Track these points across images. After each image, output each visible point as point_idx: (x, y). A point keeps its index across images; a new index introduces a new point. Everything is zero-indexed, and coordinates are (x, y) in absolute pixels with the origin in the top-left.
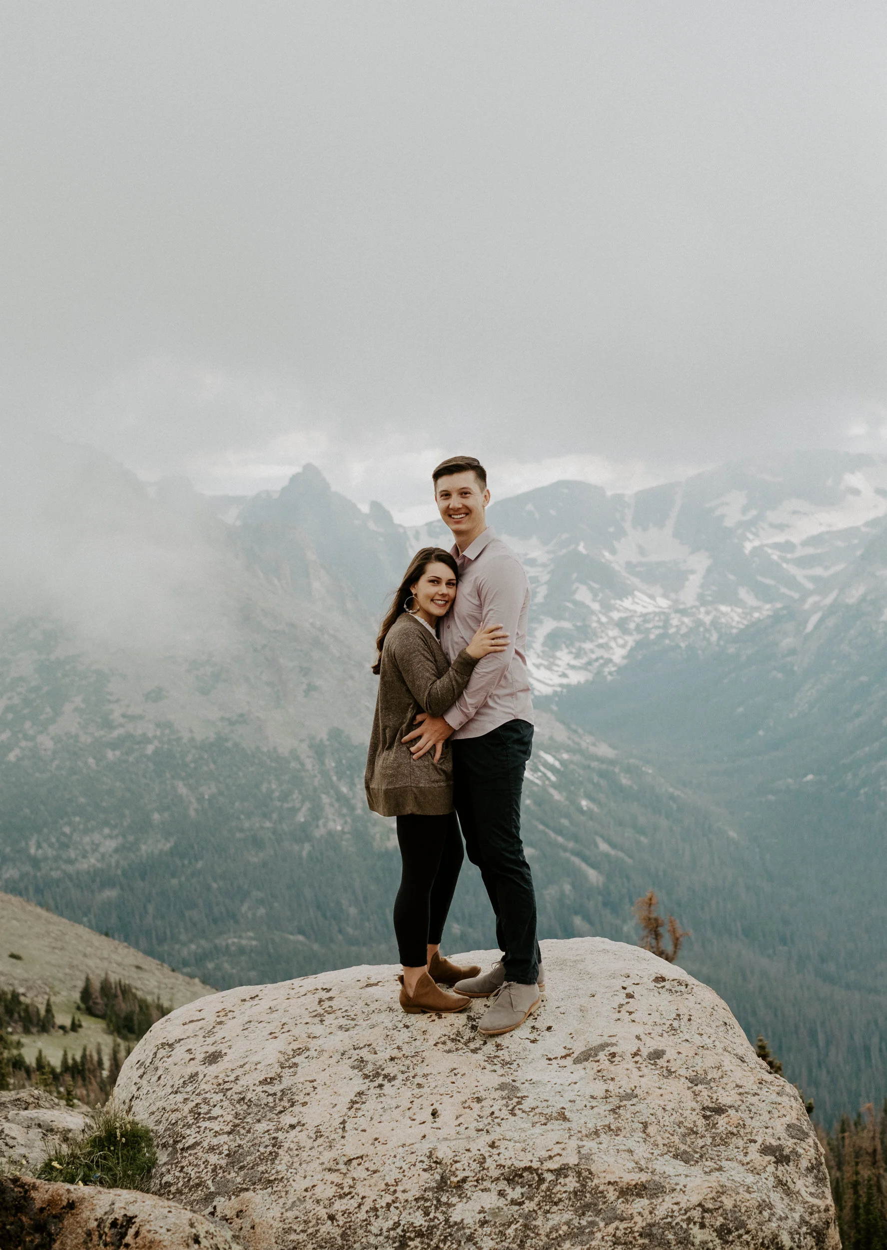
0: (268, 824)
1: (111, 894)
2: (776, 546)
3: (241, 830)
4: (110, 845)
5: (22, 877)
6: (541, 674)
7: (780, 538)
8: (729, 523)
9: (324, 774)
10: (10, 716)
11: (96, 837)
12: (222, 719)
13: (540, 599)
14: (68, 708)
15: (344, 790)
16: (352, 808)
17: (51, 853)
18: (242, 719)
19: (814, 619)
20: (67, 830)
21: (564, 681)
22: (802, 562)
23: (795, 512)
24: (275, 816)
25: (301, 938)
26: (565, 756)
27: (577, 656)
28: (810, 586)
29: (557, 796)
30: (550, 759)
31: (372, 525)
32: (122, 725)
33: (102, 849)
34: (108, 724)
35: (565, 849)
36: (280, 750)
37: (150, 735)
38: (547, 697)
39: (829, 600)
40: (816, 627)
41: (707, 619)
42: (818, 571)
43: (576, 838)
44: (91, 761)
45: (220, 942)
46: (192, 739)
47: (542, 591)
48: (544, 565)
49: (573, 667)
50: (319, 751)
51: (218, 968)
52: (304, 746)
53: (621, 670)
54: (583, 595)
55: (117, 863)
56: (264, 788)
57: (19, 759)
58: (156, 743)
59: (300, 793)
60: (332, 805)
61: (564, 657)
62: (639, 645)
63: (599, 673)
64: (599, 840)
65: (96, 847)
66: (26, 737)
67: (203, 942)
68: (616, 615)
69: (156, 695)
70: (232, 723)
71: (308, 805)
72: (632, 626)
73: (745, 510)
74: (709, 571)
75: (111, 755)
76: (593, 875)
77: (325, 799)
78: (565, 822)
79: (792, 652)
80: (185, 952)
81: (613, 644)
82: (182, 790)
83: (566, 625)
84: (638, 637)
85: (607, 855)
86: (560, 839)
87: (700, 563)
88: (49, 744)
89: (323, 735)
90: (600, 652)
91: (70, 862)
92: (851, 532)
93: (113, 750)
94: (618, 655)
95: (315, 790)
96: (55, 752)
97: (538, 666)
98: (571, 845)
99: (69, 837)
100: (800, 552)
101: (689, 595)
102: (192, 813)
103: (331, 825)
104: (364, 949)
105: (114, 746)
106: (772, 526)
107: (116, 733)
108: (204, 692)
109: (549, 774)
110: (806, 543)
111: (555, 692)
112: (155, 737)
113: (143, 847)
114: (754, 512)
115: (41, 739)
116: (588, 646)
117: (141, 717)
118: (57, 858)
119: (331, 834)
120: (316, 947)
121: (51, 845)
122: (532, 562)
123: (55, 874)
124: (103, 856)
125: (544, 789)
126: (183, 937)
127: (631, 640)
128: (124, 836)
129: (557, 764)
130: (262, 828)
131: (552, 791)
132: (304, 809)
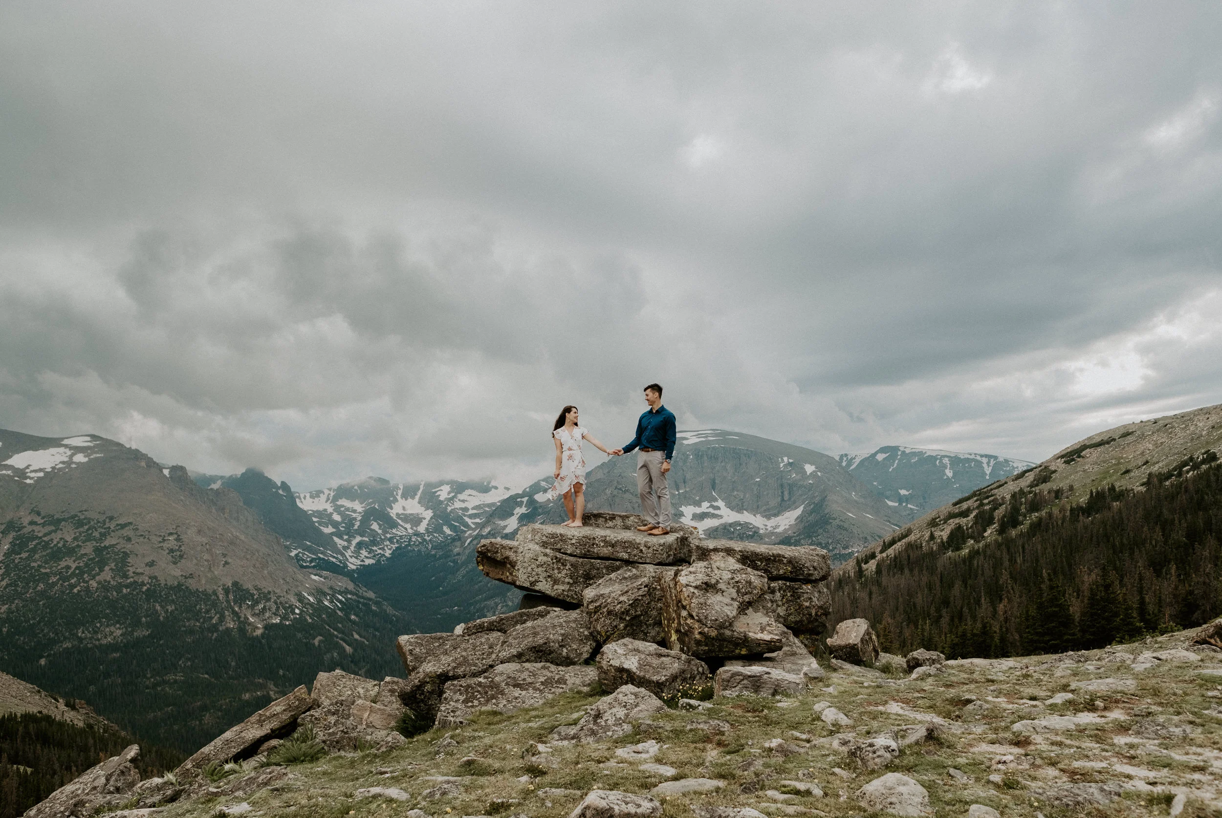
0: (198, 624)
1: (116, 655)
2: (461, 509)
3: (185, 626)
4: (119, 632)
5: (73, 647)
6: (353, 560)
7: (463, 505)
8: (442, 498)
9: (228, 601)
10: (77, 571)
11: (112, 629)
12: (182, 576)
13: (356, 527)
14: (107, 568)
15: (237, 609)
16: (239, 618)
17: (89, 635)
18: (191, 576)
19: (469, 540)
20: (98, 625)
21: (362, 563)
22: (471, 516)
23: (470, 495)
24: (201, 620)
25: (206, 676)
26: (349, 596)
27: (369, 553)
28: (473, 526)
29: (340, 613)
30: (340, 597)
31: (281, 492)
32: (132, 577)
33: (114, 635)
34: (126, 576)
35: (337, 637)
36: (208, 590)
37: (145, 582)
38: (353, 570)
39: (475, 533)
40: (469, 544)
41: (428, 539)
42: (478, 520)
43: (343, 632)
44: (114, 593)
45: (167, 678)
46: (166, 585)
47: (358, 523)
48: (360, 513)
49: (367, 557)
50: (227, 591)
51: (162, 690)
52: (220, 589)
53: (388, 559)
54: (375, 526)
55: (122, 640)
56: (198, 607)
57: (79, 591)
58: (148, 586)
59: (215, 610)
60: (229, 616)
61: (364, 553)
62: (397, 548)
63: (379, 561)
64: (354, 633)
65: (111, 633)
66: (84, 582)
67: (158, 678)
68: (388, 536)
69: (151, 564)
70: (186, 578)
71: (218, 616)
72: (395, 541)
73: (449, 493)
74: (431, 518)
75: (124, 591)
76: (348, 649)
77: (227, 613)
78: (340, 625)
79: (458, 554)
80: (148, 683)
81: (386, 548)
82: (158, 608)
83: (367, 539)
84: (397, 545)
85: (356, 640)
86: (336, 633)
87: (428, 514)
88: (95, 585)
89: (230, 585)
90: (379, 551)
91: (98, 640)
92: (493, 504)
93: (126, 588)
94: (388, 553)
95: (222, 609)
96: (97, 588)
97: (351, 557)
98: (340, 636)
99: (99, 628)
100: (471, 512)
101: (422, 528)
102: (161, 618)
103: (228, 625)
105: (127, 587)
106: (459, 500)
107: (129, 581)
108: (175, 563)
109: (338, 604)
110: (473, 509)
111: (357, 569)
112: (148, 583)
113: (135, 634)
114: (453, 494)
115: (91, 582)
116: (375, 548)
117: (142, 574)
118: (91, 638)
119: (227, 629)
120: (213, 680)
121: (89, 632)
122: (355, 511)
123: (89, 646)
124: (115, 637)
125: (334, 611)
126: (149, 676)
127: (394, 546)
128: (126, 628)
129: (343, 600)
130: (194, 625)
131: (338, 611)
132: (216, 617)
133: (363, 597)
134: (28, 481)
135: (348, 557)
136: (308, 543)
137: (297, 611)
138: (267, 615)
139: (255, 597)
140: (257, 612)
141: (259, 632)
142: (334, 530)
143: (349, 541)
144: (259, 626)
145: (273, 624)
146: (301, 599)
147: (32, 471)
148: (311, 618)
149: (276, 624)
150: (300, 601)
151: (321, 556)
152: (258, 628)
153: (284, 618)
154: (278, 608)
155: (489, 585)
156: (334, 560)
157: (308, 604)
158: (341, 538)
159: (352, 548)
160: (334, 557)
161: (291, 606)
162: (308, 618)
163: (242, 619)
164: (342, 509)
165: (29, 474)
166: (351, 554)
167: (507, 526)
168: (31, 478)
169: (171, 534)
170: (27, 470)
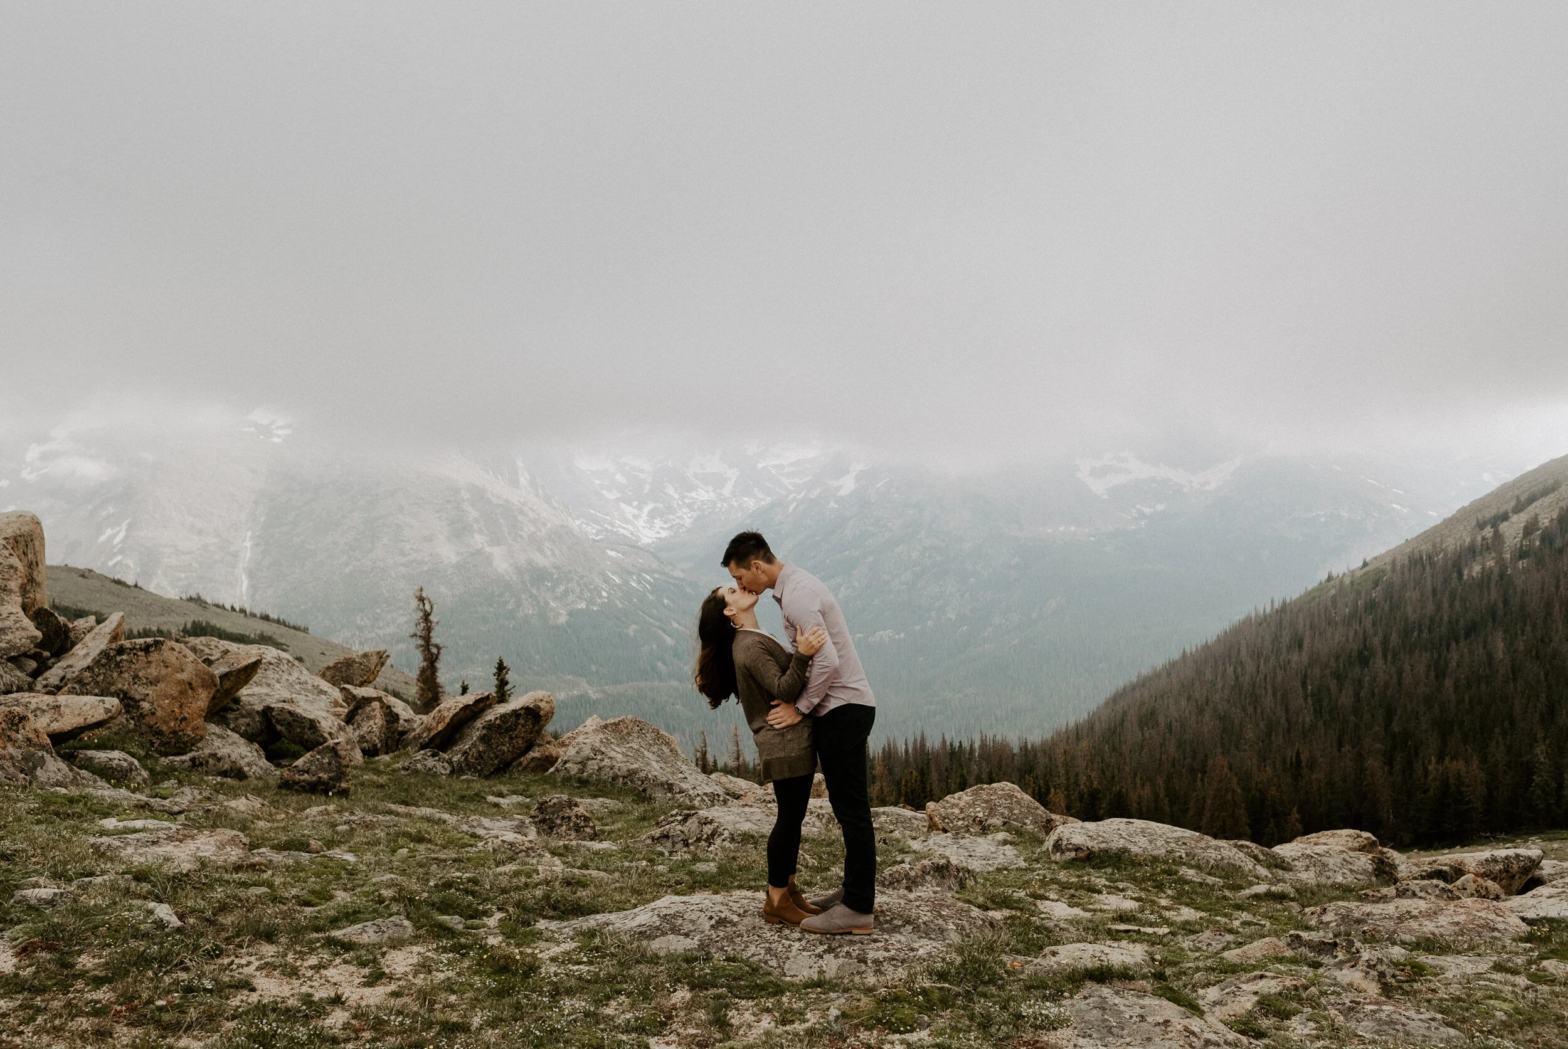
0: (491, 610)
2: (775, 466)
3: (477, 613)
6: (647, 532)
7: (777, 462)
13: (646, 491)
15: (534, 591)
16: (538, 602)
19: (793, 506)
20: (378, 611)
21: (658, 536)
22: (788, 475)
24: (495, 605)
26: (656, 576)
27: (666, 522)
28: (791, 488)
30: (648, 577)
32: (410, 554)
34: (402, 554)
35: (654, 626)
36: (499, 570)
37: (425, 560)
38: (648, 545)
39: (801, 496)
41: (737, 504)
42: (797, 480)
43: (659, 620)
46: (449, 563)
47: (647, 487)
48: (649, 473)
49: (663, 528)
50: (521, 571)
52: (513, 569)
53: (689, 530)
54: (670, 490)
56: (490, 589)
57: (352, 571)
58: (429, 564)
59: (510, 593)
60: (527, 600)
61: (658, 522)
62: (698, 518)
63: (677, 532)
64: (673, 621)
66: (356, 559)
68: (687, 501)
70: (473, 555)
71: (514, 600)
72: (696, 507)
74: (738, 478)
76: (669, 641)
77: (523, 596)
78: (654, 611)
79: (781, 523)
81: (685, 516)
83: (660, 505)
84: (699, 513)
85: (677, 630)
86: (651, 620)
87: (733, 474)
88: (369, 563)
89: (524, 564)
90: (678, 521)
93: (405, 567)
94: (688, 522)
96: (372, 568)
97: (644, 528)
98: (657, 624)
100: (787, 470)
101: (727, 491)
103: (526, 611)
104: (543, 679)
105: (406, 565)
107: (407, 558)
109: (647, 586)
110: (790, 465)
111: (653, 542)
112: (429, 561)
115: (364, 560)
116: (672, 517)
117: (421, 550)
119: (526, 615)
122: (642, 471)
125: (644, 594)
127: (695, 514)
129: (651, 580)
130: (488, 611)
131: (648, 594)
132: (512, 601)
133: (673, 577)
134: (276, 440)
135: (641, 529)
136: (592, 512)
137: (604, 594)
138: (571, 598)
139: (555, 577)
140: (558, 595)
141: (563, 619)
142: (619, 495)
143: (639, 508)
144: (562, 611)
145: (579, 610)
146: (607, 580)
147: (277, 428)
148: (621, 602)
149: (583, 610)
150: (606, 581)
151: (609, 528)
152: (561, 614)
153: (590, 602)
154: (582, 591)
155: (828, 562)
156: (625, 532)
157: (616, 585)
158: (629, 504)
159: (644, 516)
160: (624, 528)
161: (596, 588)
162: (618, 602)
163: (542, 604)
164: (627, 468)
165: (275, 432)
166: (644, 525)
167: (841, 486)
168: (279, 436)
169: (448, 502)
170: (273, 427)
